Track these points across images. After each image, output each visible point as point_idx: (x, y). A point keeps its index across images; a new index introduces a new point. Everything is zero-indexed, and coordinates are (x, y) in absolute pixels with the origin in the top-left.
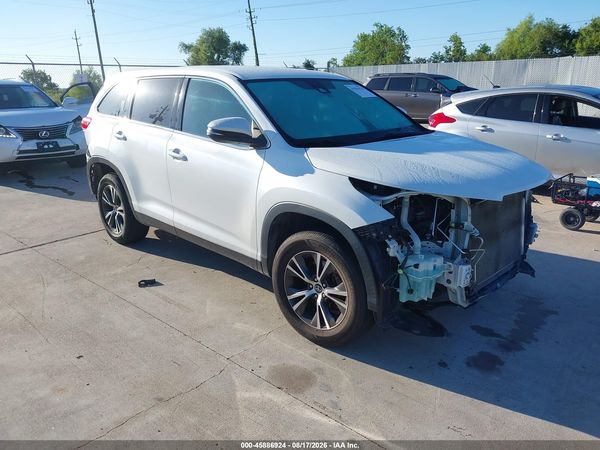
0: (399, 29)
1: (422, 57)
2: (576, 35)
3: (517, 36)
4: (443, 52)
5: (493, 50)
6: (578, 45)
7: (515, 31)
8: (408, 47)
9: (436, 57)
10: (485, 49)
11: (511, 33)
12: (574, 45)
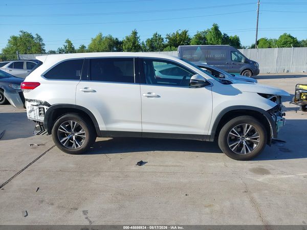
0: (37, 35)
1: (53, 50)
2: (121, 43)
3: (96, 42)
4: (63, 47)
5: (87, 48)
6: (124, 47)
7: (95, 40)
8: (44, 44)
9: (60, 50)
10: (83, 47)
11: (94, 40)
12: (122, 47)
